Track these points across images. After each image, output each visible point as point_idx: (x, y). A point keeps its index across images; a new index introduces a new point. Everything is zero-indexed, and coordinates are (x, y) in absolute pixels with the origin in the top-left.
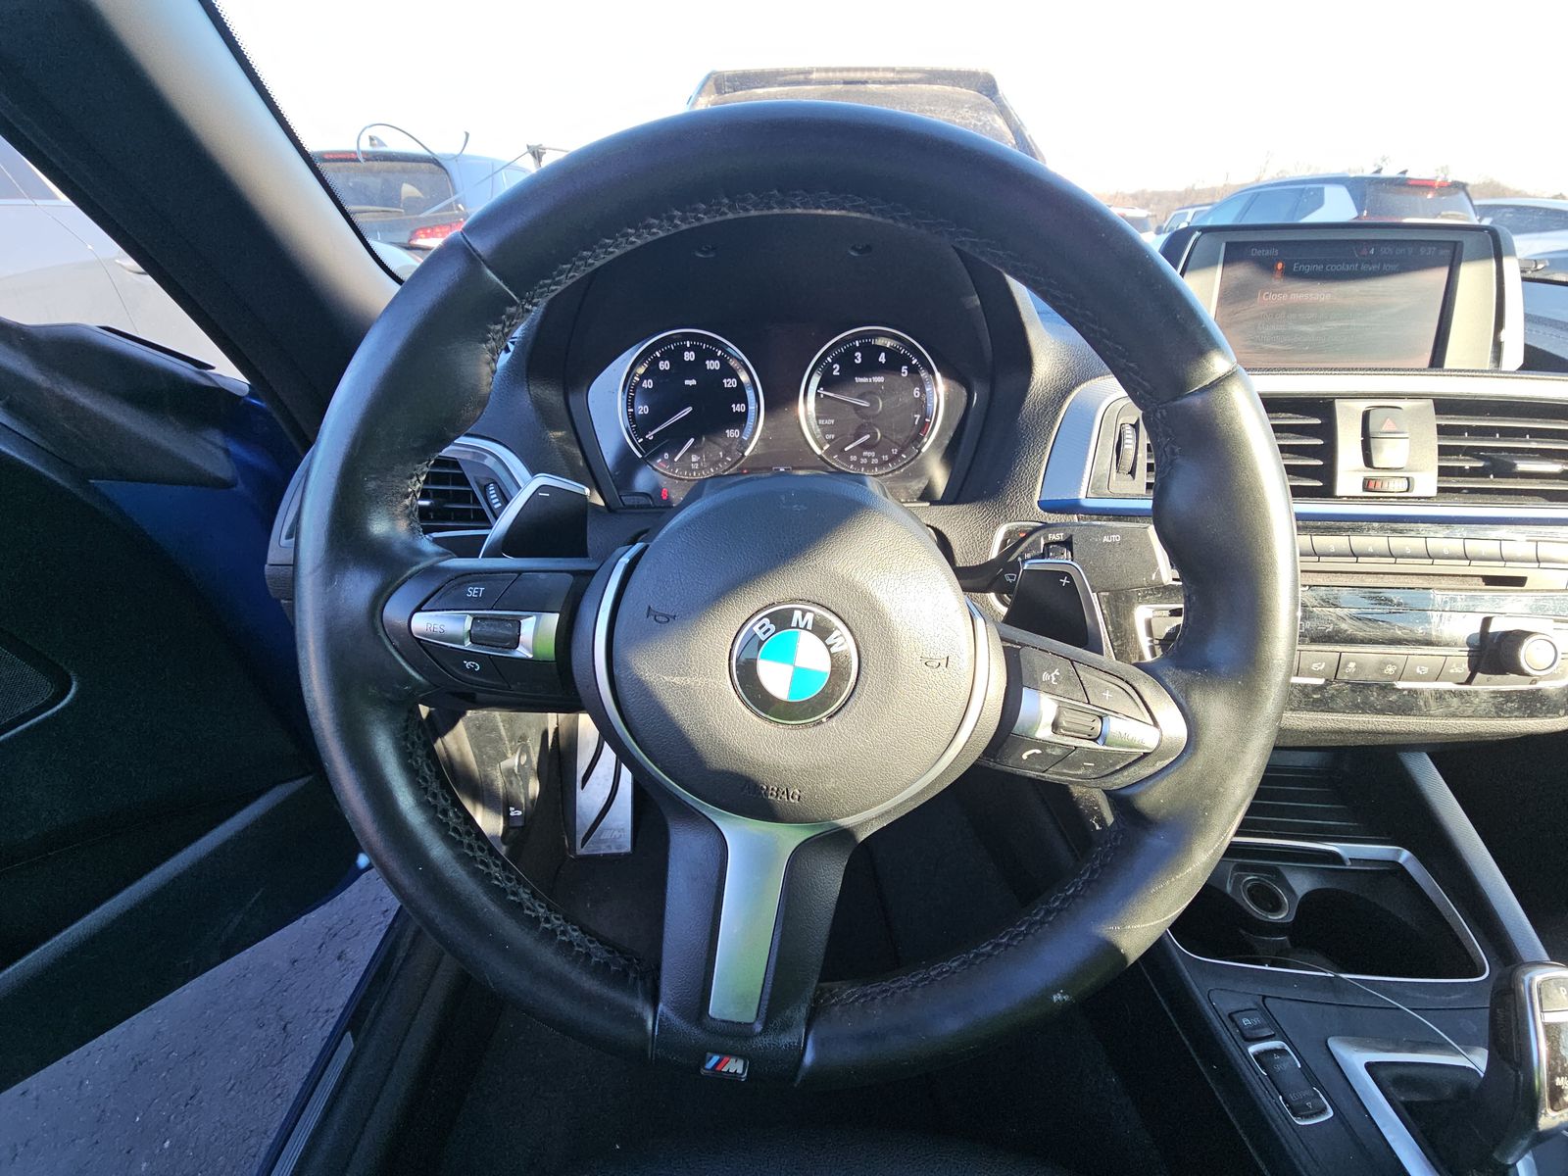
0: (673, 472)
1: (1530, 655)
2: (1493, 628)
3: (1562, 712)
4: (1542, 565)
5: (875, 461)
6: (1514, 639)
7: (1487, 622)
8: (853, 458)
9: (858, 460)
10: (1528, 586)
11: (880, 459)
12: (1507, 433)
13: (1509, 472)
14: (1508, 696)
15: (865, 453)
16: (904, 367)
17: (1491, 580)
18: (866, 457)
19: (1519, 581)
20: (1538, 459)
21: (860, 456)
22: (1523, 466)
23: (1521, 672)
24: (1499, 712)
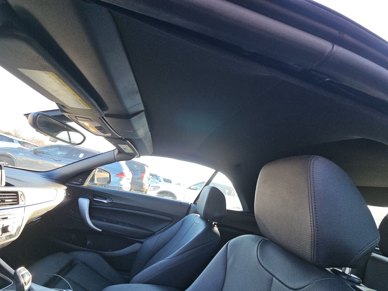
1: (9, 229)
2: (4, 226)
3: (15, 236)
4: (10, 215)
6: (7, 227)
7: (3, 225)
10: (8, 218)
12: (4, 196)
13: (4, 202)
14: (7, 236)
17: (3, 219)
19: (7, 218)
20: (8, 199)
22: (6, 201)
23: (9, 232)
24: (6, 239)
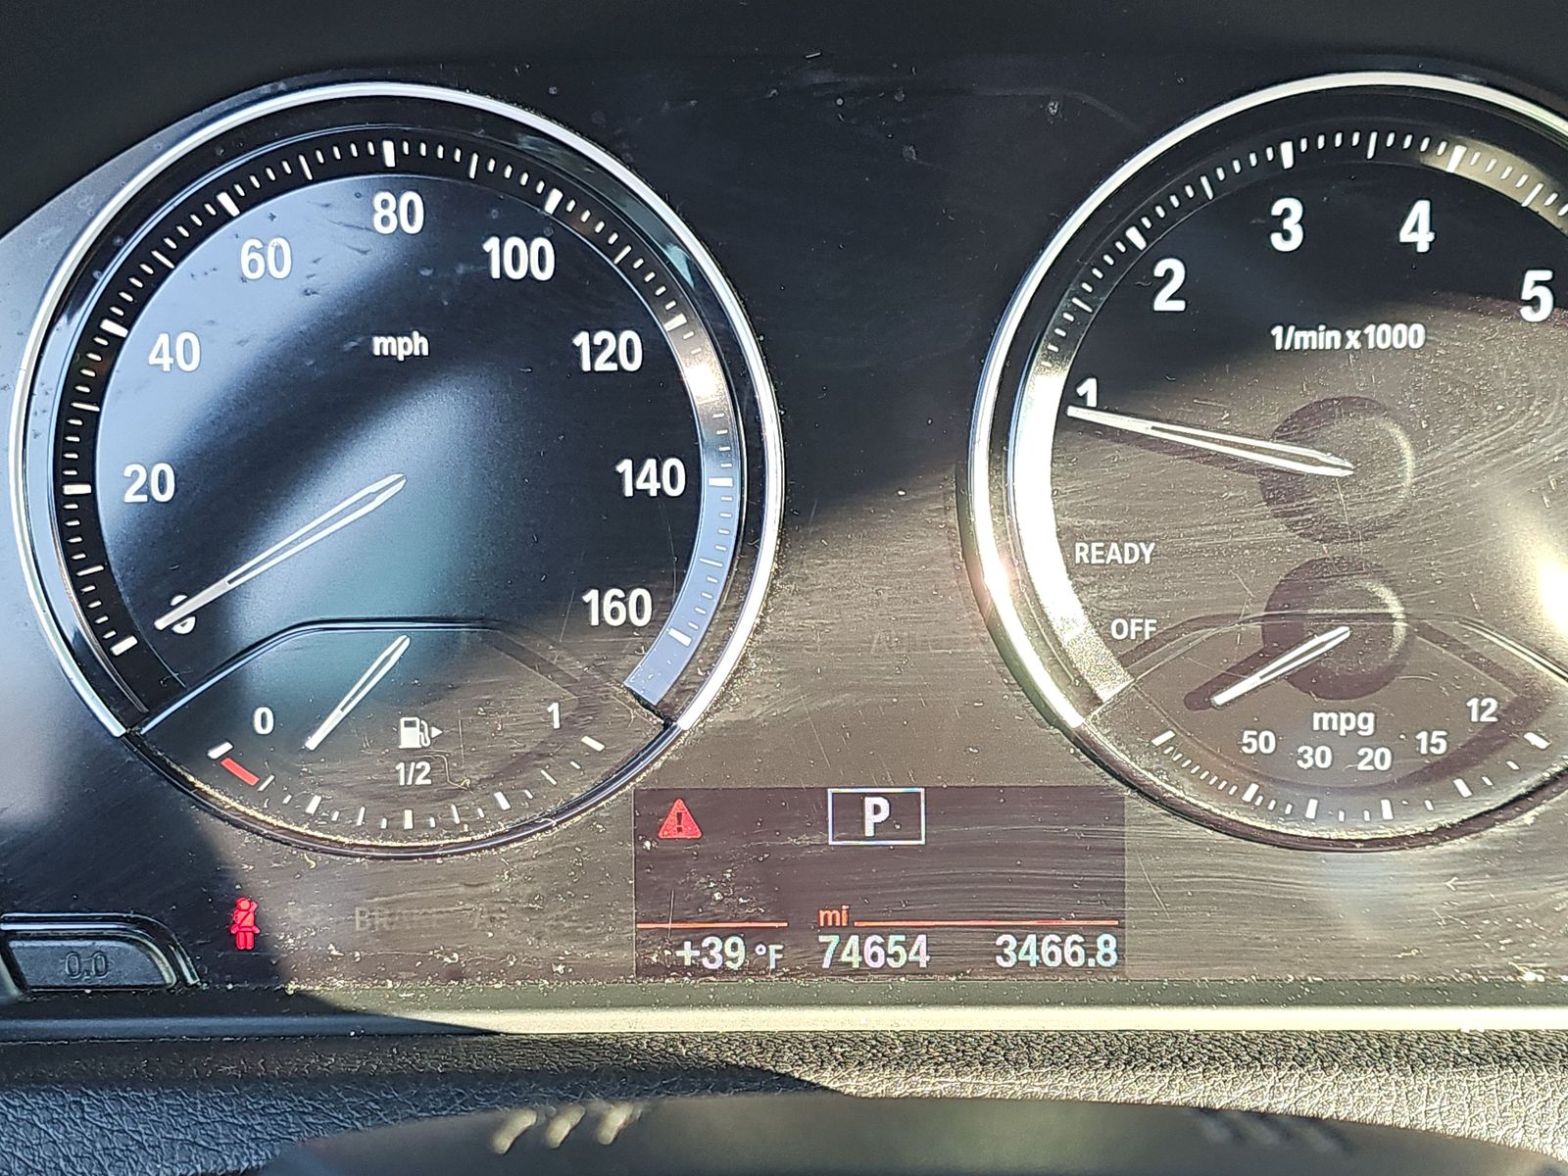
0: (297, 813)
5: (1378, 759)
8: (1260, 742)
9: (1286, 751)
11: (1404, 749)
15: (1321, 719)
16: (1532, 276)
18: (1329, 737)
21: (1294, 732)
